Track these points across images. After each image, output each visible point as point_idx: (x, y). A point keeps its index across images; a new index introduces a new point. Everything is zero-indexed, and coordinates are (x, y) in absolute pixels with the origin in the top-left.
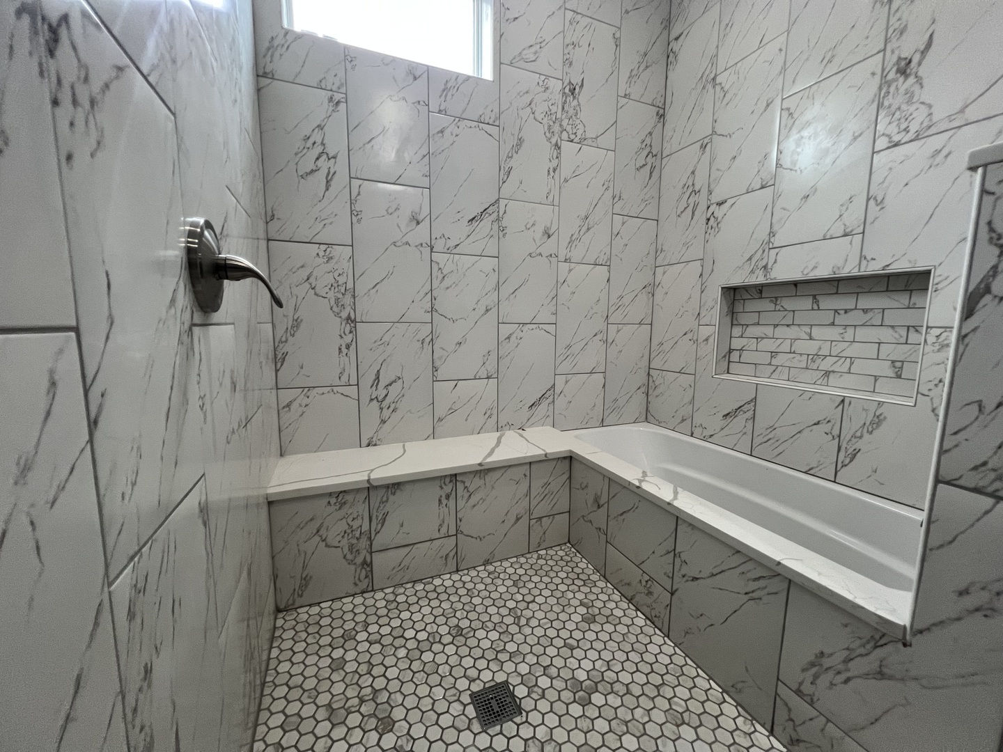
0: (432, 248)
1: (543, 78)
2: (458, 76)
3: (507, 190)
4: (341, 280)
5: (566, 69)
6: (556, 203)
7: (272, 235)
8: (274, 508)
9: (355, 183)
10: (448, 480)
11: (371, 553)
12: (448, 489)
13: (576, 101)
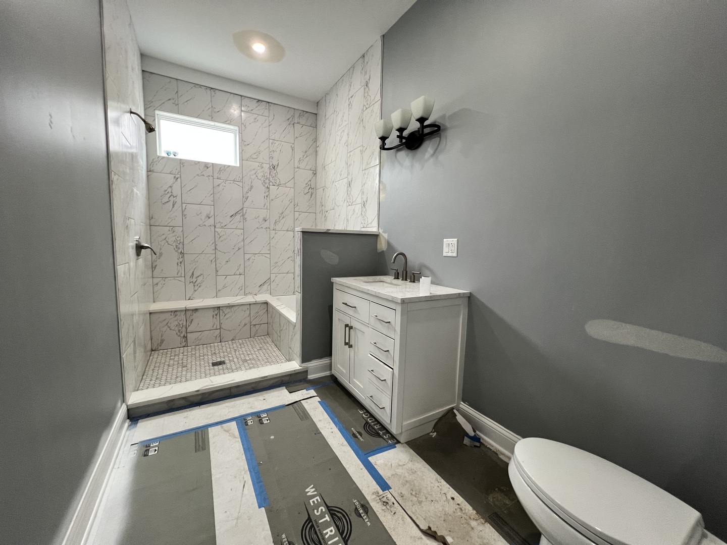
0: (215, 227)
1: (261, 164)
2: (225, 166)
3: (246, 204)
4: (178, 239)
5: (271, 160)
6: (268, 208)
7: (152, 224)
8: (152, 315)
9: (184, 205)
10: (216, 309)
11: (187, 333)
12: (216, 312)
13: (275, 171)
